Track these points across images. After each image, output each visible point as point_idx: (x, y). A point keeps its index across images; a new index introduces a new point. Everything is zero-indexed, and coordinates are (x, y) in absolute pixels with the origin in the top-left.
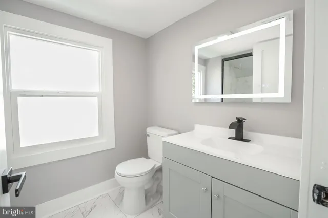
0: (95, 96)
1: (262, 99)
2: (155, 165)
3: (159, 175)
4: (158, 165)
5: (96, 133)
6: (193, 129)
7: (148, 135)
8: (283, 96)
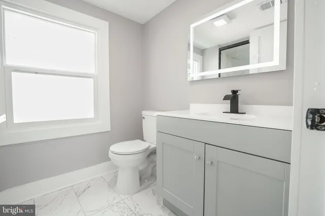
0: (91, 78)
1: (259, 69)
2: (149, 146)
3: (152, 157)
4: (153, 146)
5: (91, 115)
6: (188, 108)
7: (144, 118)
8: (278, 64)
